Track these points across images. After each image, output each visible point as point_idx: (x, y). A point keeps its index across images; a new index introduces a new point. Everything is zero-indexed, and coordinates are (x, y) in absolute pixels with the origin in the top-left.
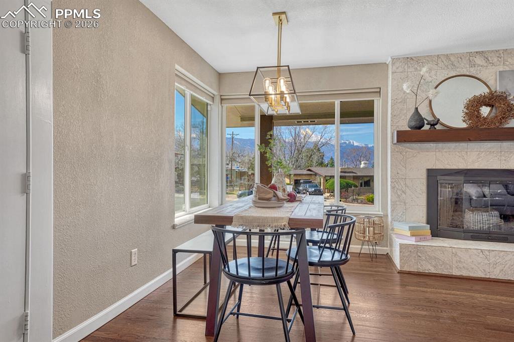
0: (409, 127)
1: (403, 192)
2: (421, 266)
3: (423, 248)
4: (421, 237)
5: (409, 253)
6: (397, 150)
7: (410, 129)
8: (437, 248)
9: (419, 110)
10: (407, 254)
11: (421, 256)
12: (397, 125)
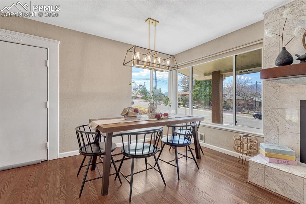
0: (277, 65)
1: (276, 119)
2: (268, 184)
3: (271, 170)
4: (278, 159)
5: (257, 170)
6: (270, 85)
7: (277, 66)
8: (286, 174)
9: (286, 49)
10: (255, 170)
11: (268, 175)
12: (270, 65)
